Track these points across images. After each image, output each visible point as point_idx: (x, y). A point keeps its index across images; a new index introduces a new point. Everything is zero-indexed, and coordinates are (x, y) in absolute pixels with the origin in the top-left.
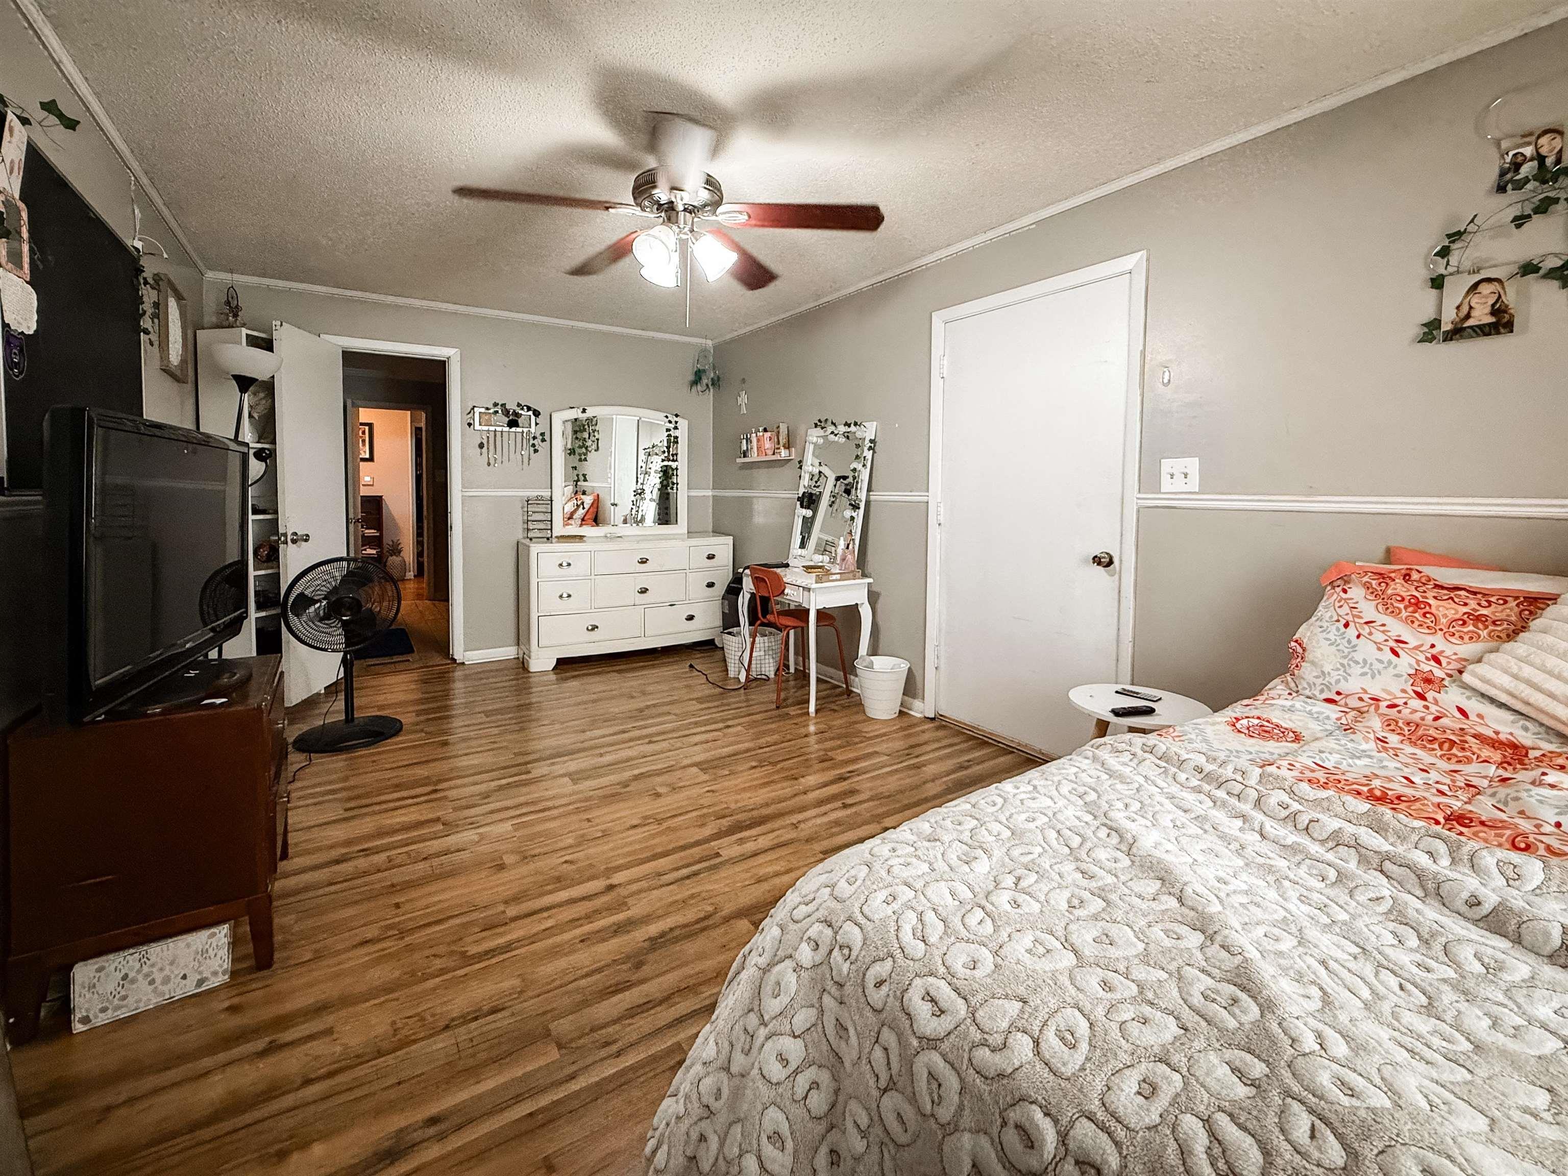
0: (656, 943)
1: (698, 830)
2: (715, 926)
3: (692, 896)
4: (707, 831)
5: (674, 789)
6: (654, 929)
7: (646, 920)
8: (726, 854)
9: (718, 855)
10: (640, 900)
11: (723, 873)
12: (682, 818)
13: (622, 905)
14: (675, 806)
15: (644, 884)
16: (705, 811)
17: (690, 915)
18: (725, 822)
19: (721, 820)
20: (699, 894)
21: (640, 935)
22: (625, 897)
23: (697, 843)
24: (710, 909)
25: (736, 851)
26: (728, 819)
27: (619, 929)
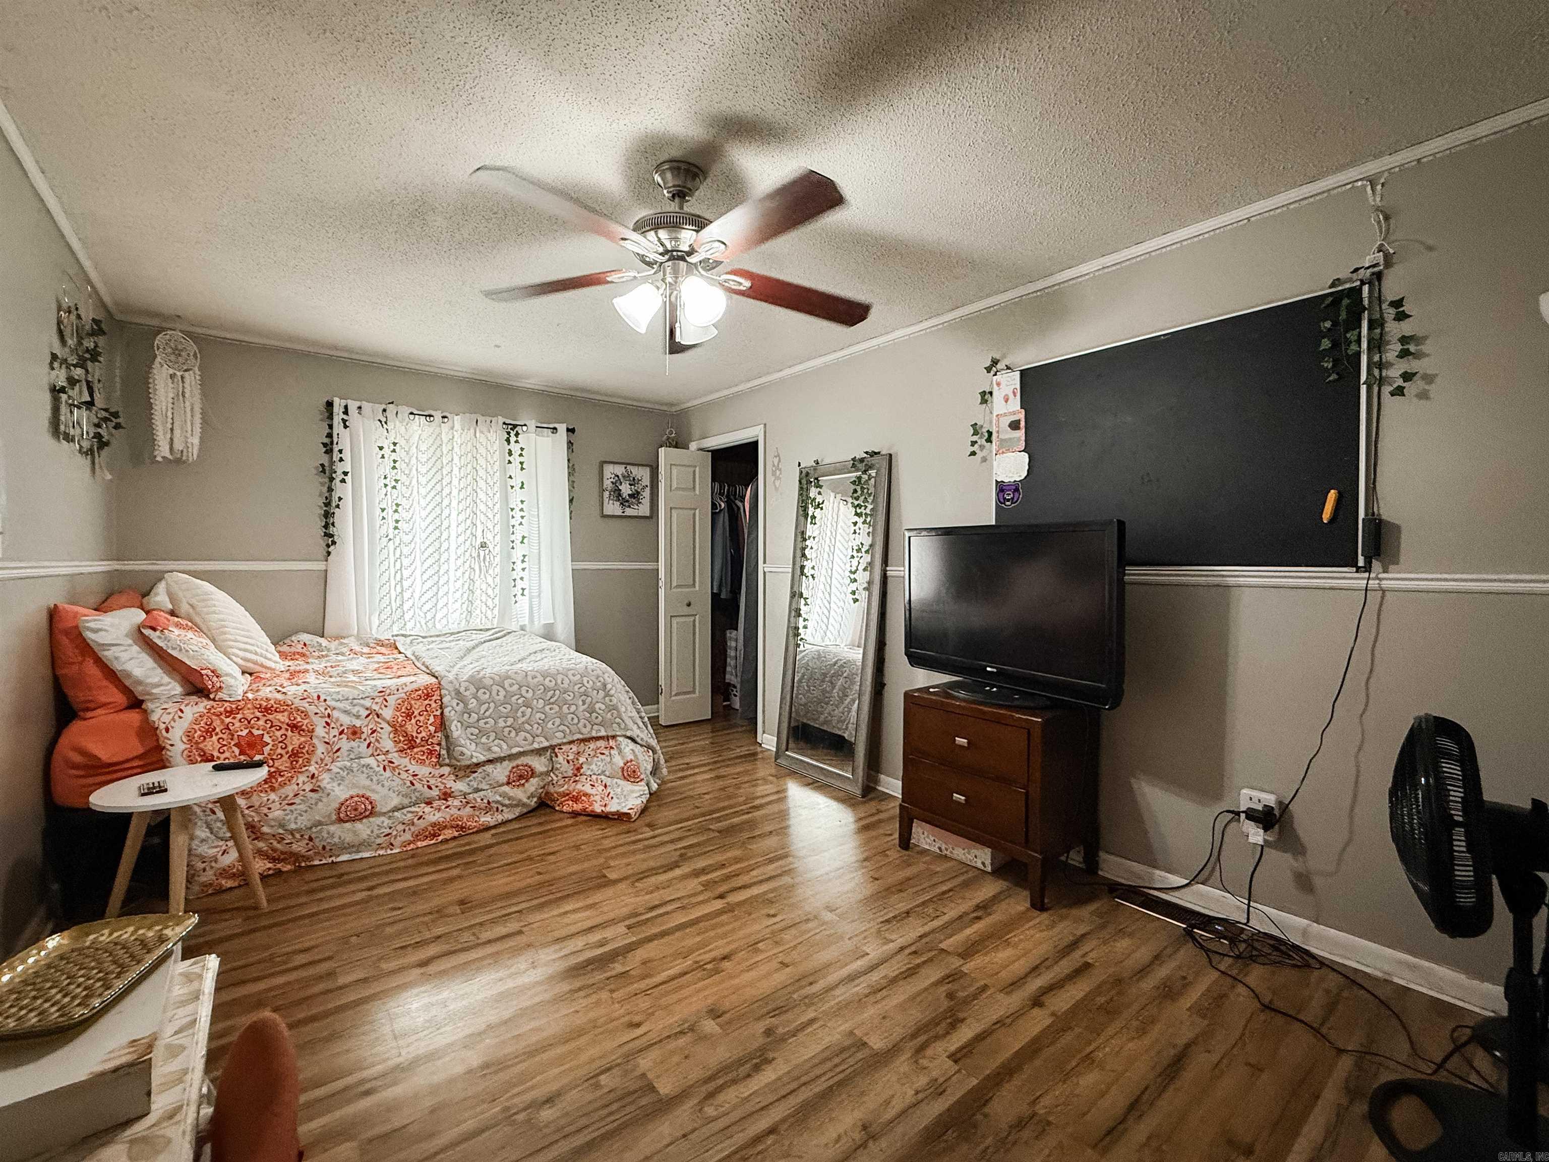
0: (675, 865)
1: (652, 955)
2: (633, 875)
3: (652, 892)
4: (641, 954)
5: (692, 1029)
6: (678, 872)
7: (685, 877)
8: (621, 929)
9: (629, 927)
10: (693, 888)
11: (625, 911)
12: (671, 972)
13: (707, 886)
14: (686, 992)
15: (694, 900)
16: (643, 985)
17: (653, 880)
18: (618, 968)
19: (624, 970)
20: (647, 893)
21: (685, 869)
22: (706, 890)
23: (650, 939)
24: (637, 884)
25: (608, 933)
26: (614, 973)
27: (703, 871)
